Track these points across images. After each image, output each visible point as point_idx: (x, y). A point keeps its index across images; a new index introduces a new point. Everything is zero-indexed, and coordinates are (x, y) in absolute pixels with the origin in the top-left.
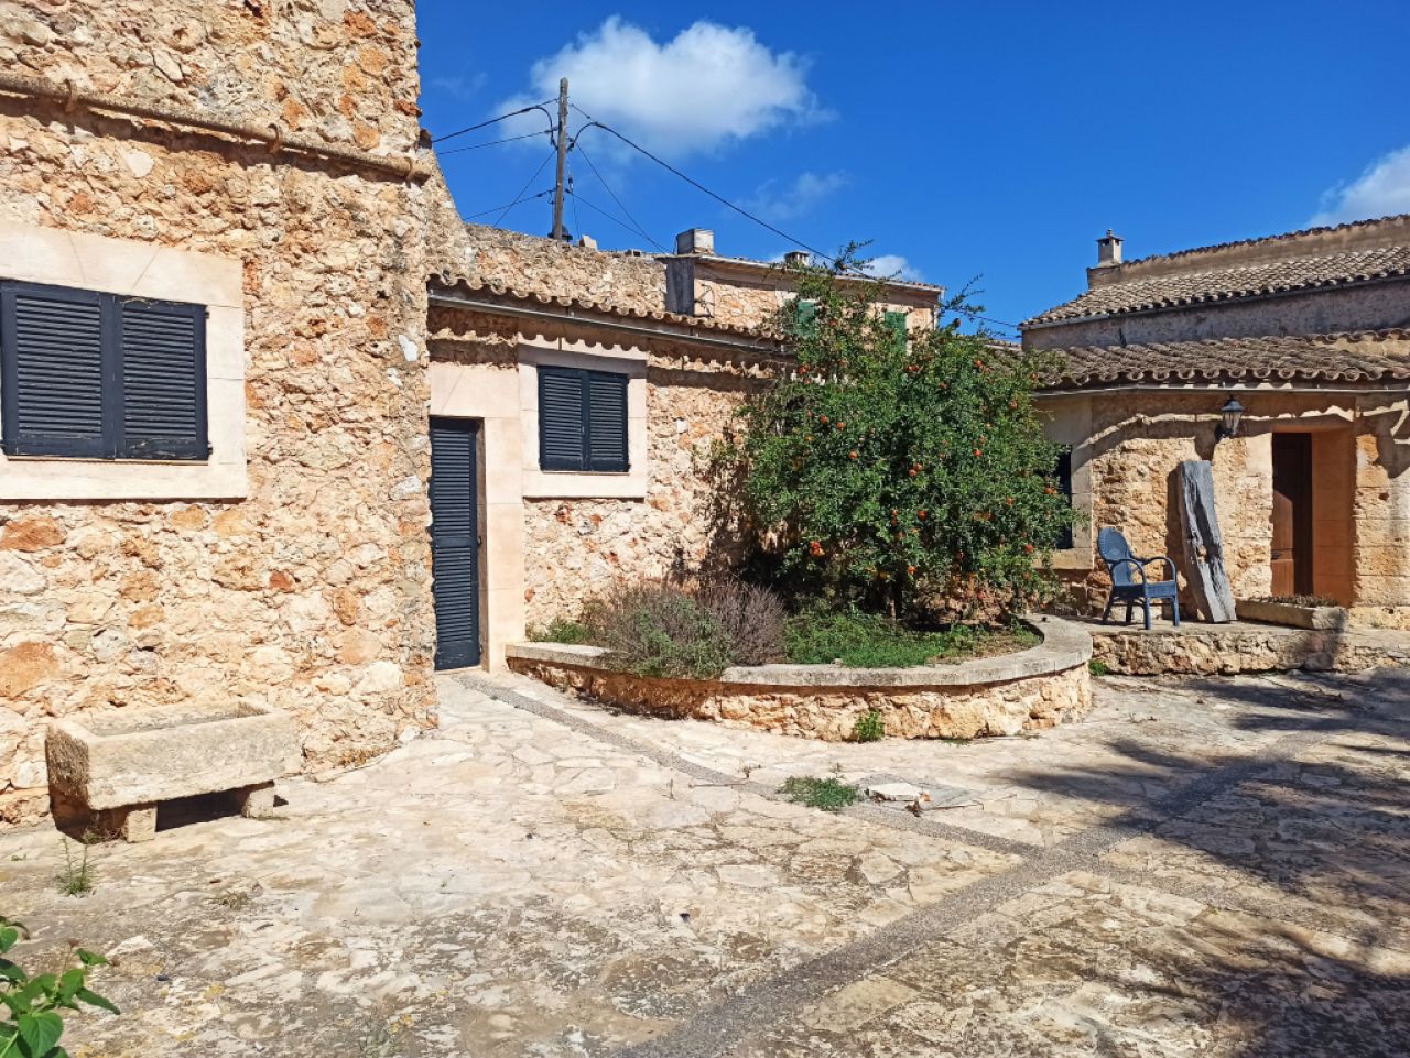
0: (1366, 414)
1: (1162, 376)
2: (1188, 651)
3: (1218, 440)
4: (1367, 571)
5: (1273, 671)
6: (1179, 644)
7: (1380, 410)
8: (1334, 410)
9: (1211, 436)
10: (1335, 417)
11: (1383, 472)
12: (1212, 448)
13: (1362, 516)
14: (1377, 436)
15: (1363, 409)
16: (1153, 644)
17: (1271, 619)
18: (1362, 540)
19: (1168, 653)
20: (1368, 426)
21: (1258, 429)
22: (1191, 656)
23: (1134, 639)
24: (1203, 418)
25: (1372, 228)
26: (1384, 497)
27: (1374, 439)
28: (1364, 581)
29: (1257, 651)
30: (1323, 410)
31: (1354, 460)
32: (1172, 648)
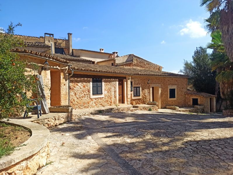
0: (62, 68)
1: (34, 53)
2: (50, 122)
3: (42, 70)
4: (62, 99)
5: (64, 123)
6: (48, 121)
7: (64, 68)
8: (57, 67)
9: (41, 69)
10: (57, 68)
11: (65, 80)
12: (41, 72)
13: (61, 88)
14: (63, 73)
15: (62, 67)
16: (42, 122)
17: (55, 111)
18: (62, 93)
19: (46, 124)
20: (62, 71)
21: (49, 69)
22: (51, 123)
23: (38, 121)
24: (39, 65)
25: (21, 37)
26: (64, 85)
27: (63, 74)
28: (62, 101)
29: (61, 119)
30: (56, 67)
31: (60, 77)
32: (47, 122)
